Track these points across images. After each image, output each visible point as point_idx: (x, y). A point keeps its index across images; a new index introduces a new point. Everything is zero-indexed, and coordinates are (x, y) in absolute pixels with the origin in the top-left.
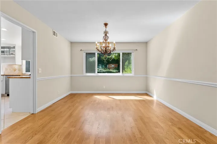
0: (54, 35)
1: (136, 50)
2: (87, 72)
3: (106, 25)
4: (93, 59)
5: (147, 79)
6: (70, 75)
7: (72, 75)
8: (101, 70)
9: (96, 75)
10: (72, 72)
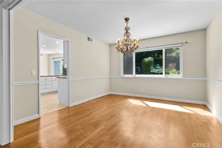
0: (89, 40)
1: (186, 42)
2: (124, 74)
3: (127, 20)
4: (148, 59)
5: (205, 83)
6: (109, 76)
7: (112, 77)
8: (158, 71)
9: (133, 76)
10: (111, 74)
